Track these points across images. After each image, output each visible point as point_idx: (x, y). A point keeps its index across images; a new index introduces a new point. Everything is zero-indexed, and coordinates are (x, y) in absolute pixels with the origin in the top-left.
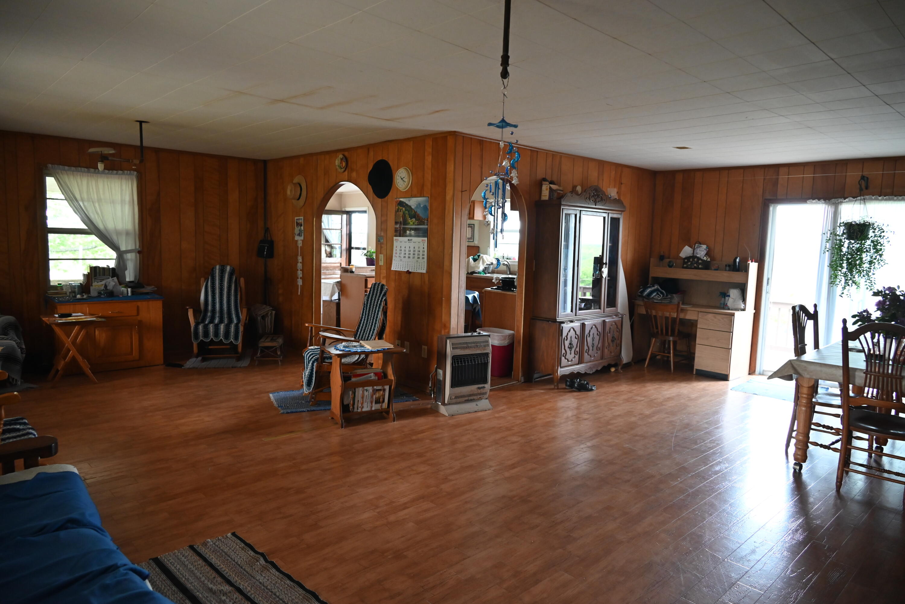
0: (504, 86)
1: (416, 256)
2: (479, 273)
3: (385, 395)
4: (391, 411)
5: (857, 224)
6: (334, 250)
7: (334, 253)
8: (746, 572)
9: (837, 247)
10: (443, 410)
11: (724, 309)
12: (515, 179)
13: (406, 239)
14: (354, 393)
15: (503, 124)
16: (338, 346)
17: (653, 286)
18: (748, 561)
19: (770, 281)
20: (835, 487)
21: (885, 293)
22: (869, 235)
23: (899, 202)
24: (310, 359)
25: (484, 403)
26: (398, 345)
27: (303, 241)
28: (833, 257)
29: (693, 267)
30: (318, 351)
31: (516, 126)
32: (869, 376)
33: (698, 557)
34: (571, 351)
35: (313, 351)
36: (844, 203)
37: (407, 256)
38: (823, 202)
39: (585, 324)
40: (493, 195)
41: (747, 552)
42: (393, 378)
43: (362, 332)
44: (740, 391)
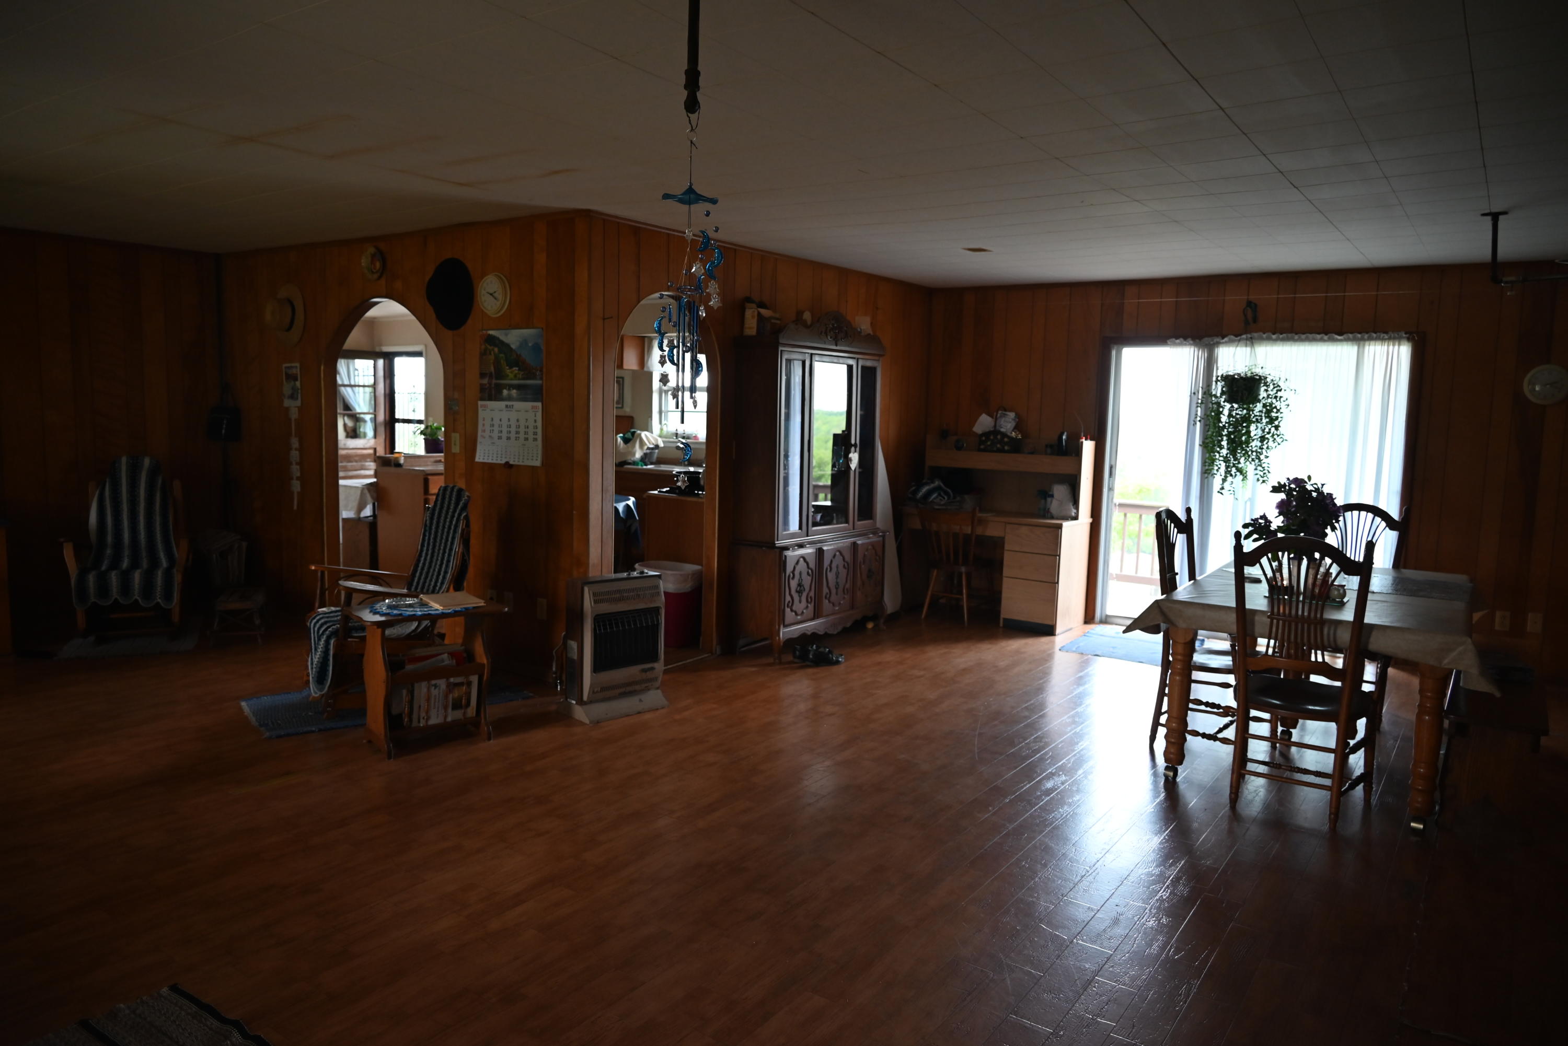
0: (692, 127)
1: (522, 436)
2: (634, 463)
3: (470, 693)
4: (483, 721)
5: (1242, 378)
6: (362, 424)
7: (362, 430)
8: (1108, 959)
9: (1213, 414)
10: (580, 713)
11: (1044, 517)
12: (714, 299)
13: (502, 404)
14: (411, 693)
15: (691, 197)
16: (378, 606)
17: (933, 482)
18: (1109, 939)
19: (1113, 470)
20: (1228, 801)
21: (1290, 488)
22: (1260, 395)
23: (1301, 343)
24: (321, 632)
25: (654, 697)
26: (491, 599)
27: (300, 409)
28: (1208, 431)
29: (995, 449)
30: (337, 616)
31: (714, 201)
32: (1275, 621)
33: (1030, 942)
34: (800, 597)
35: (328, 617)
36: (1222, 345)
37: (504, 435)
38: (1191, 342)
39: (823, 550)
40: (674, 326)
41: (1107, 923)
42: (485, 662)
43: (423, 576)
44: (1074, 652)
